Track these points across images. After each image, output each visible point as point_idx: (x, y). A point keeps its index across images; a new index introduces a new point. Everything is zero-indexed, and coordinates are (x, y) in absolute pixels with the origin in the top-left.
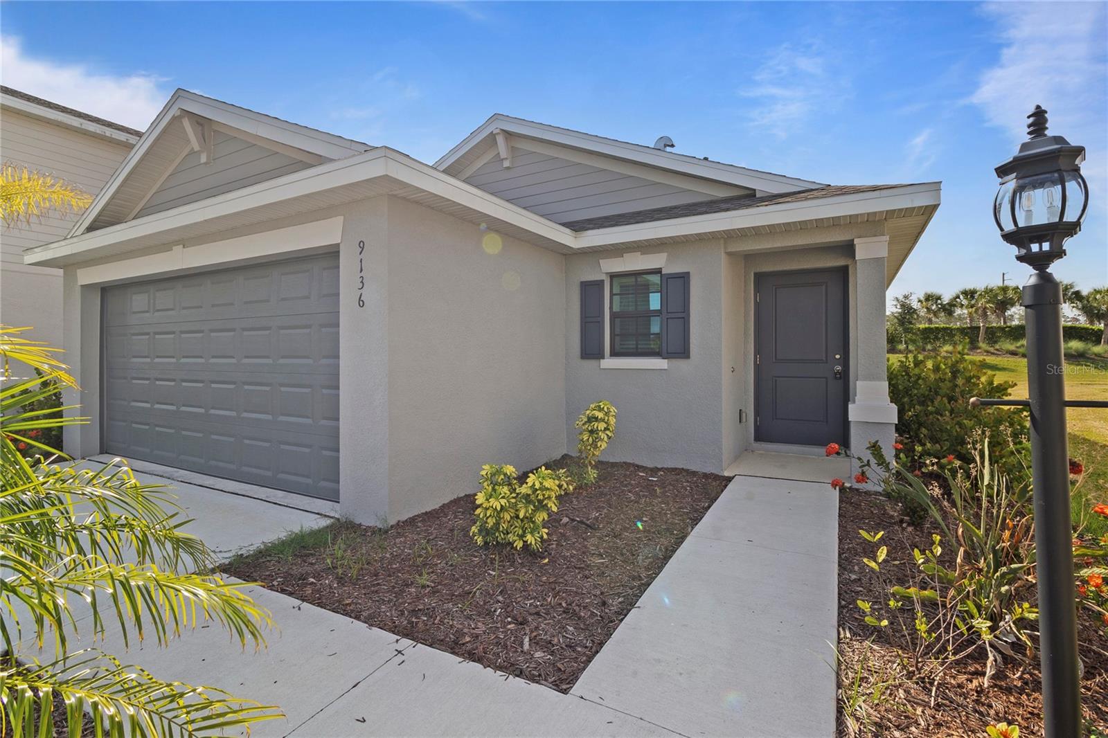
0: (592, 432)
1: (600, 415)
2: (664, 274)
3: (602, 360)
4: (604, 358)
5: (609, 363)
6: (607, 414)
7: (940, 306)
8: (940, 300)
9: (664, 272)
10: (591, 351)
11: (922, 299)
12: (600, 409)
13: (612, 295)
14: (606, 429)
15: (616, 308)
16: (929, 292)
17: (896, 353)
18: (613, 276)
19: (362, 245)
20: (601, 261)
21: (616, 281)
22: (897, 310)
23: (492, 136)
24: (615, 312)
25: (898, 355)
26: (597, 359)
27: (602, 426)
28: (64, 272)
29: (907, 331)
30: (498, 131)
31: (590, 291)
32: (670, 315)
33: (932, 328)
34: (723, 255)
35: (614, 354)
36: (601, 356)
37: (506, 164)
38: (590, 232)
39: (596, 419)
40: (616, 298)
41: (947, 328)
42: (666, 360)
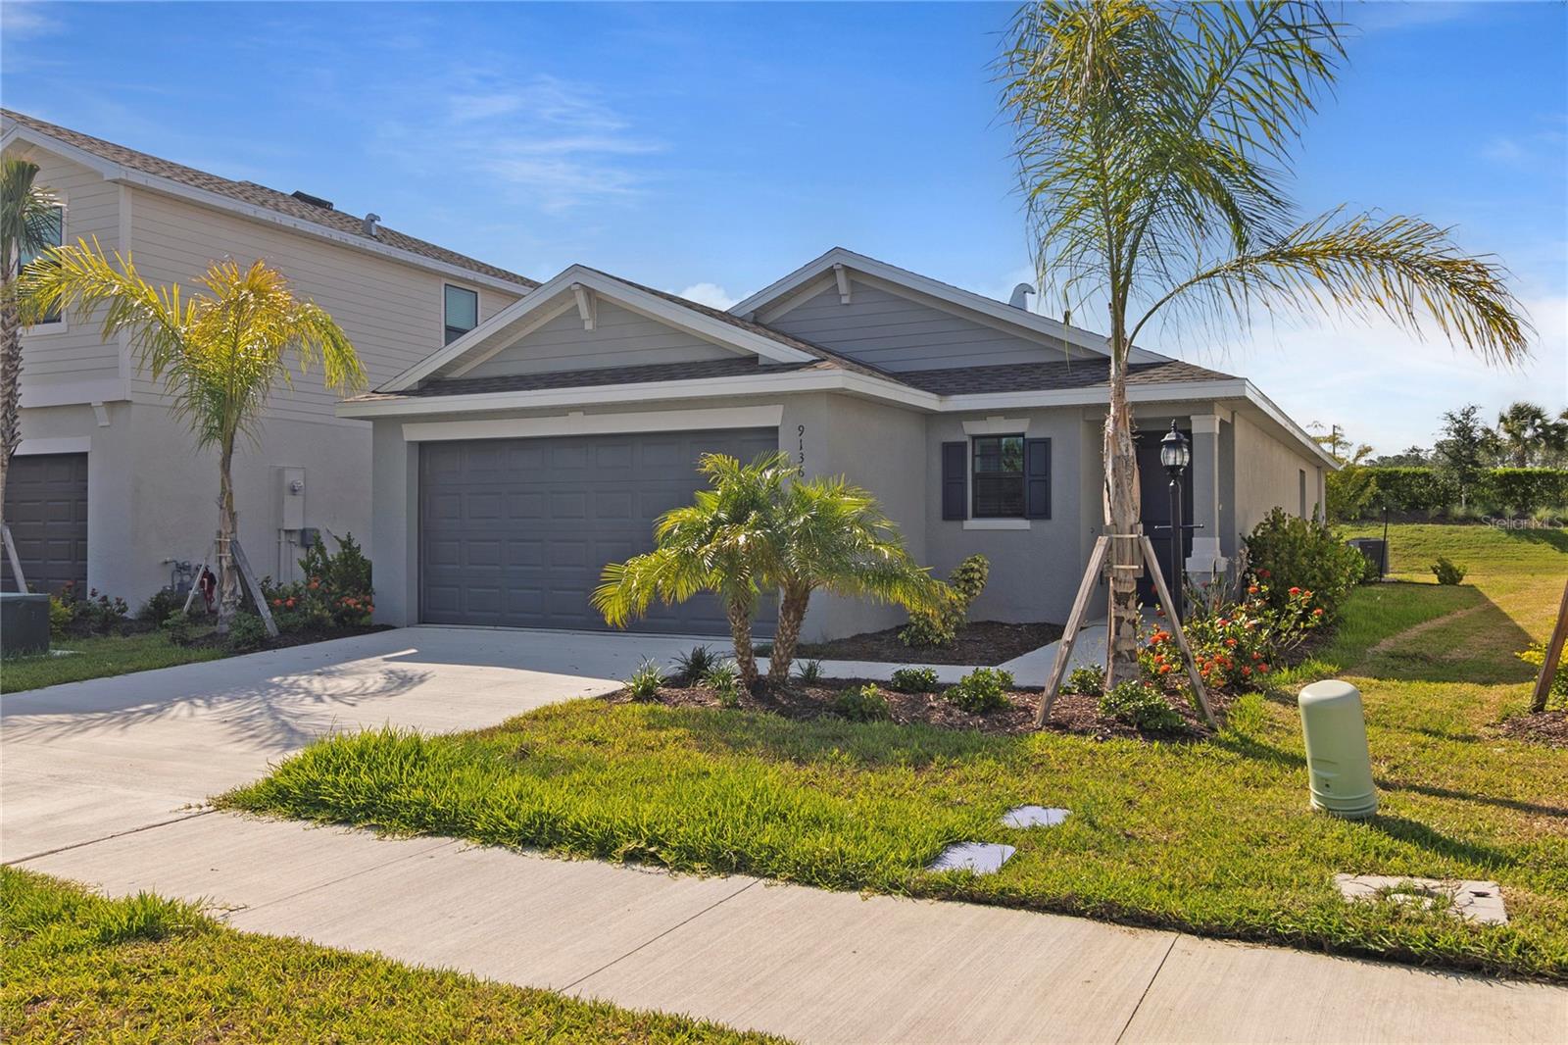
0: (967, 581)
1: (976, 566)
2: (1028, 439)
3: (965, 522)
4: (966, 519)
5: (972, 524)
6: (981, 565)
7: (1540, 430)
8: (1540, 417)
9: (1026, 437)
10: (953, 511)
11: (1507, 414)
12: (976, 561)
13: (974, 456)
14: (981, 578)
15: (977, 470)
16: (1522, 400)
17: (1451, 523)
18: (975, 438)
19: (801, 429)
20: (964, 423)
21: (976, 441)
22: (1450, 438)
23: (831, 272)
24: (978, 474)
25: (1451, 526)
26: (959, 519)
27: (977, 575)
28: (374, 425)
29: (1469, 478)
30: (839, 266)
31: (953, 453)
32: (1031, 478)
33: (1519, 475)
34: (1082, 422)
35: (976, 515)
36: (963, 517)
37: (845, 300)
38: (954, 397)
39: (972, 569)
40: (977, 459)
41: (1548, 474)
42: (1029, 521)
